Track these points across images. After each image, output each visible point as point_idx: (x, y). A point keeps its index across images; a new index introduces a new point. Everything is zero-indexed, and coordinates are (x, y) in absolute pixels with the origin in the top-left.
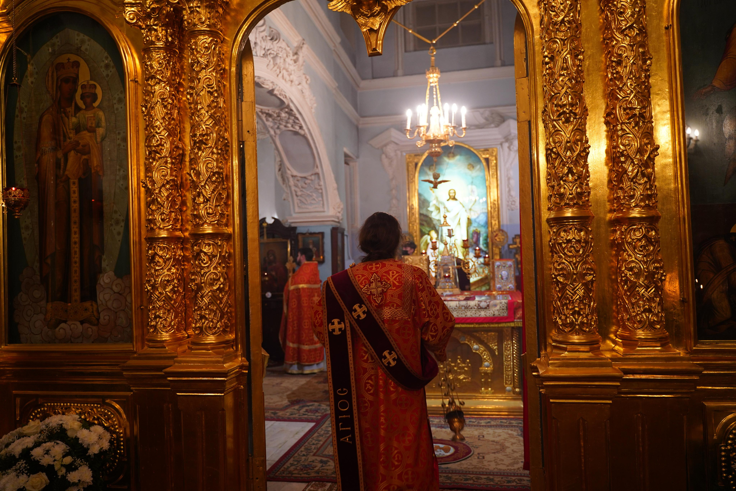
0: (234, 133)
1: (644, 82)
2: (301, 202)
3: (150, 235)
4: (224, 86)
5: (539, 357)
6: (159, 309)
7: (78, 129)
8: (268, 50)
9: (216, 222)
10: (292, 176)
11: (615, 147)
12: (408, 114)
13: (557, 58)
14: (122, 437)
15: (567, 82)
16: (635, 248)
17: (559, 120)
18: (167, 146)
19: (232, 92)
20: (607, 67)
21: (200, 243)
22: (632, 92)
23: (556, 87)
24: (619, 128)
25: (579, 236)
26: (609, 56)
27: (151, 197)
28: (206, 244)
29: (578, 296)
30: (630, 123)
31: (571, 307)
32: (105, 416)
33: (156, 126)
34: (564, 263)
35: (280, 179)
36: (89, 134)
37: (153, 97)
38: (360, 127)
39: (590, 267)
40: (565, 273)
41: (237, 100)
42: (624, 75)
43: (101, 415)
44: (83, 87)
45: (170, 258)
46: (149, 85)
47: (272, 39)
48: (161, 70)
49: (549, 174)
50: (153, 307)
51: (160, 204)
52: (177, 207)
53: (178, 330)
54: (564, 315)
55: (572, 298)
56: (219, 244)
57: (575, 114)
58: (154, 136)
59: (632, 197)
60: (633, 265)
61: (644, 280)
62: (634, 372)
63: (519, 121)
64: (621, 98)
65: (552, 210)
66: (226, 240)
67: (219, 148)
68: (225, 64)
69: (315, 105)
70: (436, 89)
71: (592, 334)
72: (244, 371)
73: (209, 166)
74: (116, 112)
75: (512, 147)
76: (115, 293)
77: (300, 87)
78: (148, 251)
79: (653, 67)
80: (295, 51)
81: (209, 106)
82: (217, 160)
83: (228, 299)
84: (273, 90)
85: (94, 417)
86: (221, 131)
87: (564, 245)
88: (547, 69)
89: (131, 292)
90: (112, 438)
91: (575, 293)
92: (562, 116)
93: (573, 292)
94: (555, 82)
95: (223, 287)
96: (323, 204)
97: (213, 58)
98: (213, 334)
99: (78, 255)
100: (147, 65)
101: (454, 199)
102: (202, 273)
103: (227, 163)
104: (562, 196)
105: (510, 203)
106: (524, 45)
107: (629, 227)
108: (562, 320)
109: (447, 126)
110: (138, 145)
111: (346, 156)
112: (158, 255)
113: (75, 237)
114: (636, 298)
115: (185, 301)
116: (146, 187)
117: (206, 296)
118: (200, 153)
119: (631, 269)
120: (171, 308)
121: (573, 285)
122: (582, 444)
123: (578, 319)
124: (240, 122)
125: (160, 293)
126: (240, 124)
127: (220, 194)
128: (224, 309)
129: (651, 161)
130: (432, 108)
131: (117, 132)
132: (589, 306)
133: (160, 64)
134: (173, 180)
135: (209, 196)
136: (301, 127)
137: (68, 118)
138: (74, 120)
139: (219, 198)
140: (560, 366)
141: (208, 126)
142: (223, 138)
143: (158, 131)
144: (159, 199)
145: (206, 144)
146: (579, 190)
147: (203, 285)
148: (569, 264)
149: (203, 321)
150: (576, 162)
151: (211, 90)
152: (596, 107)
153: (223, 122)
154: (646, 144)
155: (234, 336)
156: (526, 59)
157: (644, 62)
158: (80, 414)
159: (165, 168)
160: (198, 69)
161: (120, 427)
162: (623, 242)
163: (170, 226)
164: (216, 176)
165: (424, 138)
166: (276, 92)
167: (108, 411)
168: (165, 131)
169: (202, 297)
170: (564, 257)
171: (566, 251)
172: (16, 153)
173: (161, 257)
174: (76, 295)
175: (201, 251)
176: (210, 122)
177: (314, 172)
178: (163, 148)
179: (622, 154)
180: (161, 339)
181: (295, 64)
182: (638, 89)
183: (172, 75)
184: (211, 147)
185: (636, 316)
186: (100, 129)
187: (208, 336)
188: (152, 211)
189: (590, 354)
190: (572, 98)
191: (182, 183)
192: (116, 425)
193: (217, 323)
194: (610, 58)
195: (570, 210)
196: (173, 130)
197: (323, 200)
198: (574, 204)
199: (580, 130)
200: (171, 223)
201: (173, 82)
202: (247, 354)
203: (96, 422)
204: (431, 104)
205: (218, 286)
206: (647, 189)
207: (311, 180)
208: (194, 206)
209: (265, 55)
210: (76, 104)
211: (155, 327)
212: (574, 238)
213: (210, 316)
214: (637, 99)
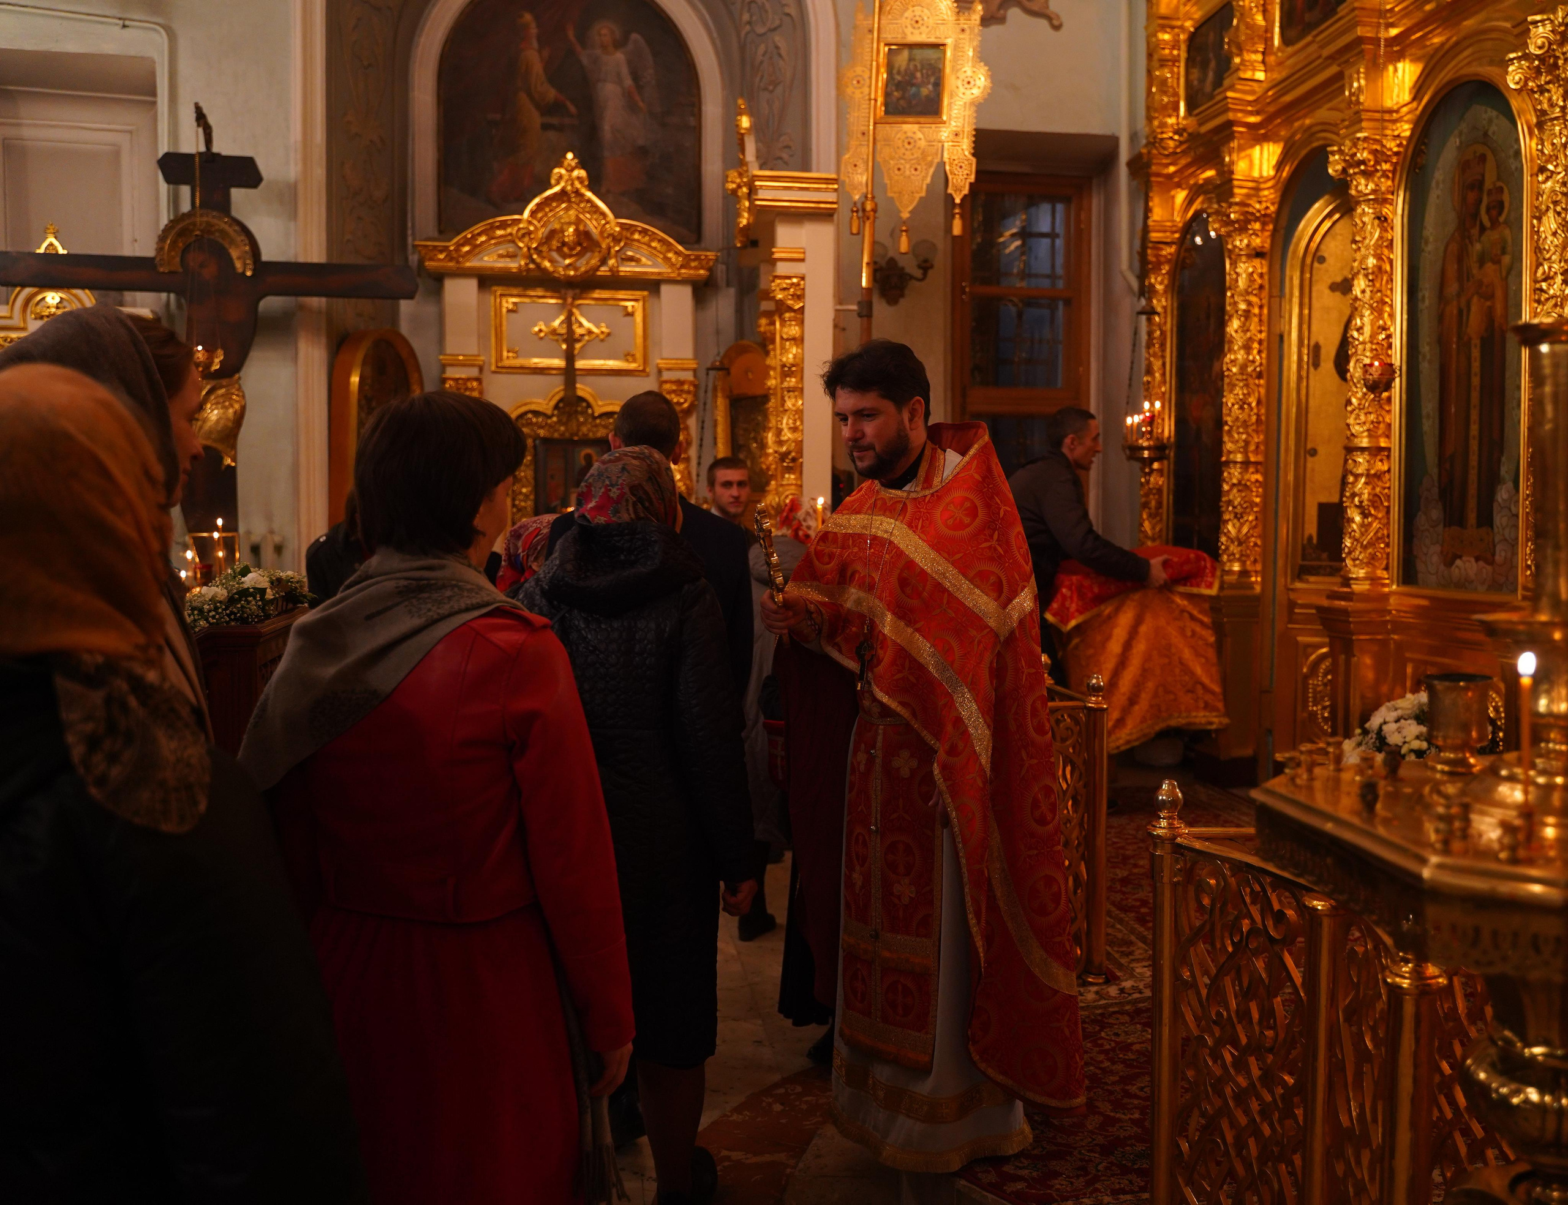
7: (1482, 261)
18: (1558, 278)
33: (1545, 248)
44: (1490, 192)
46: (1539, 182)
48: (1555, 155)
58: (1541, 264)
99: (1476, 457)
113: (1474, 429)
133: (1553, 144)
137: (1472, 245)
138: (1478, 247)
143: (1546, 256)
168: (1557, 255)
172: (1421, 306)
174: (1472, 517)
178: (1553, 282)
186: (1506, 256)
192: (1502, 720)
210: (1481, 222)
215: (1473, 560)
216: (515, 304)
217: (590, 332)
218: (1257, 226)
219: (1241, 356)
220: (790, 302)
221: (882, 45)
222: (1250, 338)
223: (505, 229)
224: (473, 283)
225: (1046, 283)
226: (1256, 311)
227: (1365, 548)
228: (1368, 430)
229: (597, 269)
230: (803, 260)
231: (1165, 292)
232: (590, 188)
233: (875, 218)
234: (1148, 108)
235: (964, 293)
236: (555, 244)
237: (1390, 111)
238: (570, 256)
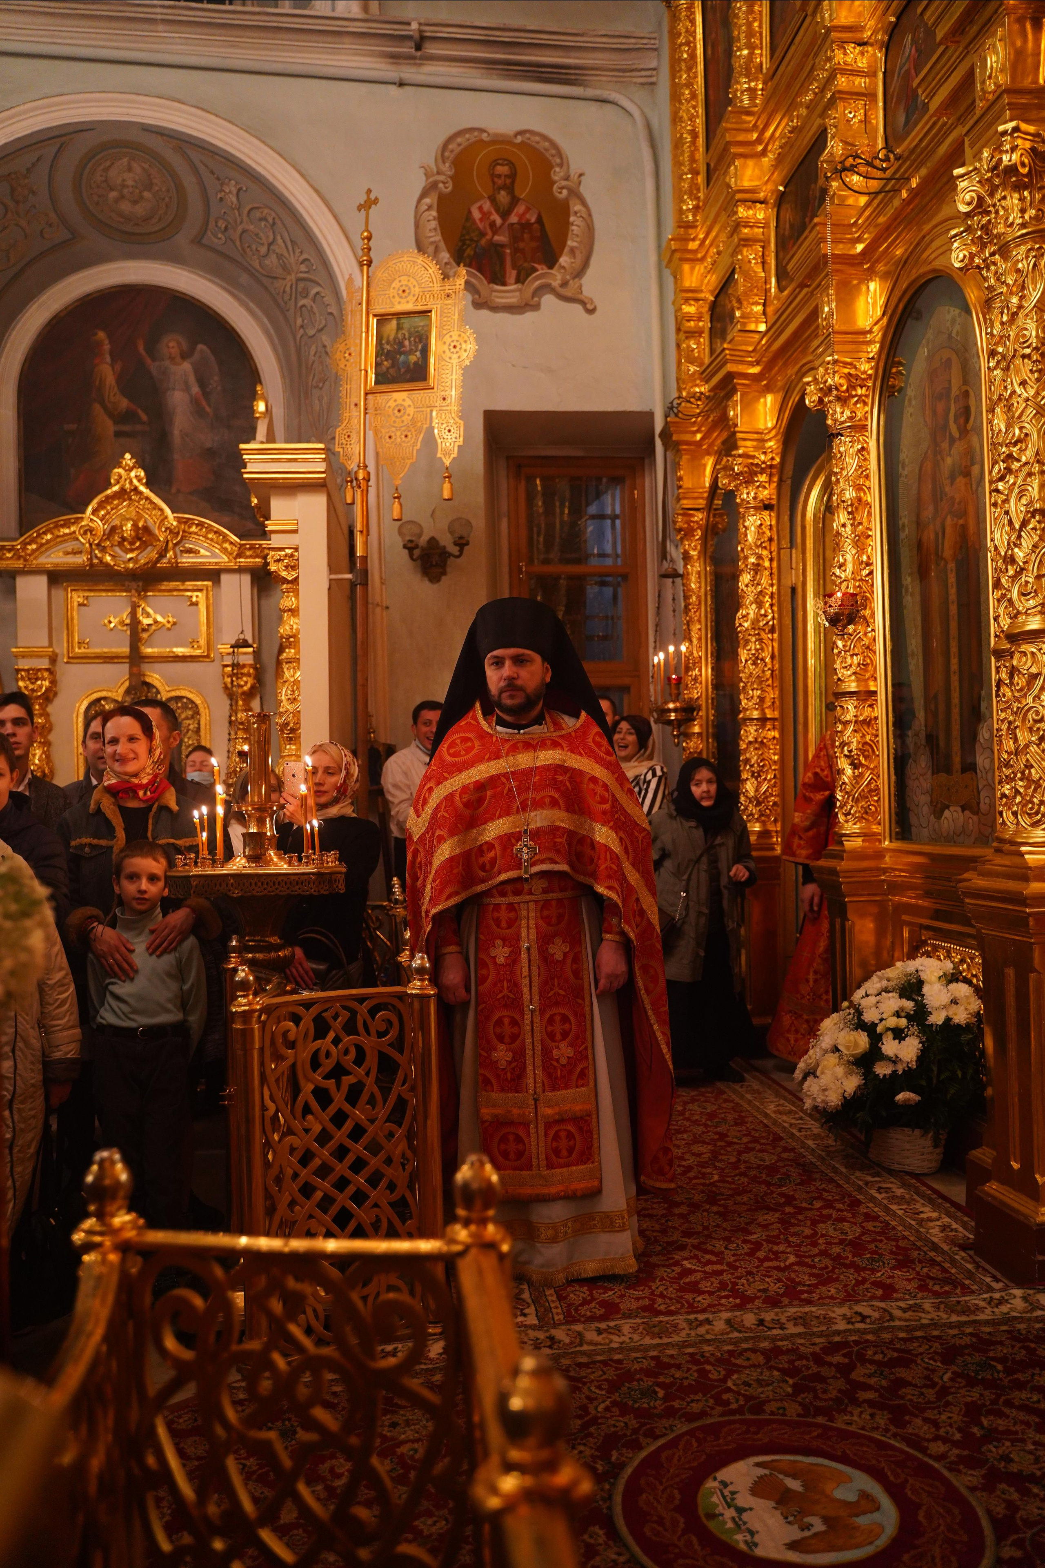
7: (953, 476)
44: (956, 399)
99: (958, 693)
112: (1017, 670)
113: (955, 664)
137: (943, 459)
138: (949, 461)
163: (1039, 608)
174: (957, 762)
186: (975, 466)
215: (959, 809)
216: (87, 598)
217: (156, 622)
218: (763, 478)
219: (752, 610)
220: (284, 574)
221: (371, 316)
222: (761, 592)
223: (69, 527)
224: (43, 580)
225: (609, 562)
226: (767, 564)
227: (857, 801)
228: (854, 673)
229: (158, 561)
230: (295, 532)
231: (699, 558)
232: (148, 485)
233: (368, 486)
234: (678, 380)
235: (521, 572)
236: (117, 538)
237: (864, 333)
238: (132, 551)
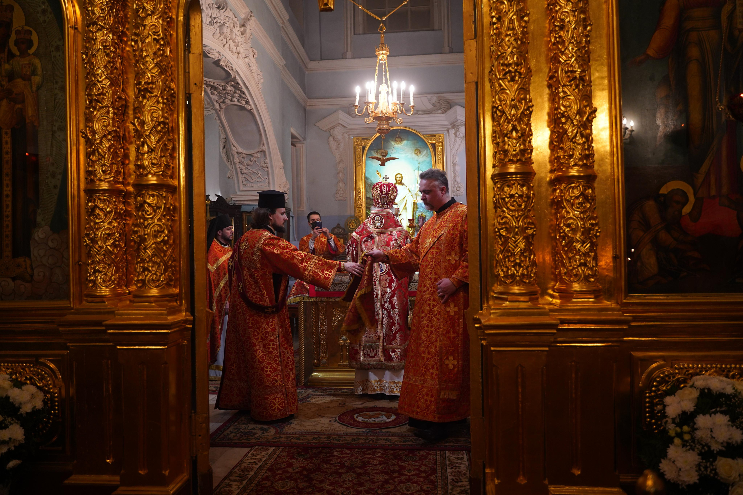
0: (180, 84)
1: (584, 47)
2: (247, 180)
3: (89, 187)
4: (171, 35)
5: (482, 309)
6: (99, 263)
7: (11, 76)
8: (215, 18)
9: (161, 173)
10: (237, 153)
11: (556, 109)
12: (357, 90)
13: (504, 19)
14: (57, 397)
15: (513, 42)
16: (573, 205)
17: (505, 79)
18: (109, 95)
19: (179, 42)
20: (551, 32)
21: (144, 194)
22: (573, 56)
23: (502, 47)
24: (560, 90)
25: (522, 191)
26: (552, 21)
27: (91, 147)
28: (151, 195)
29: (519, 249)
30: (571, 86)
31: (512, 259)
32: (38, 376)
33: (98, 75)
34: (507, 217)
35: (224, 156)
36: (24, 82)
37: (95, 44)
38: (307, 108)
39: (531, 221)
40: (508, 227)
41: (185, 51)
42: (566, 39)
43: (34, 375)
45: (111, 211)
46: (91, 31)
47: (218, 8)
48: (103, 16)
49: (494, 132)
50: (93, 261)
51: (101, 155)
52: (119, 159)
53: (119, 285)
54: (506, 267)
55: (513, 250)
56: (164, 195)
57: (520, 74)
58: (95, 84)
59: (571, 156)
60: (571, 221)
61: (581, 236)
62: (569, 322)
63: (467, 82)
64: (563, 61)
65: (497, 166)
66: (171, 192)
67: (165, 97)
68: (172, 13)
69: (262, 80)
70: (385, 67)
71: (532, 285)
72: (189, 326)
73: (155, 115)
74: (53, 60)
75: (458, 133)
76: (51, 248)
77: (247, 60)
78: (87, 203)
79: (593, 34)
80: (242, 23)
81: (155, 54)
82: (163, 109)
83: (173, 252)
84: (219, 61)
85: (26, 377)
86: (167, 80)
87: (507, 200)
88: (494, 29)
89: (68, 247)
90: (45, 398)
91: (517, 245)
92: (508, 75)
93: (514, 245)
94: (501, 42)
95: (168, 240)
96: (269, 183)
97: (160, 5)
98: (156, 287)
99: (10, 209)
100: (88, 11)
101: (401, 183)
102: (146, 224)
103: (172, 115)
104: (506, 152)
105: (455, 188)
106: (472, 7)
107: (567, 186)
108: (504, 272)
109: (396, 104)
110: (77, 95)
111: (293, 137)
112: (99, 208)
113: (7, 190)
114: (573, 253)
115: (127, 257)
116: (86, 137)
117: (149, 248)
118: (145, 101)
119: (569, 226)
120: (112, 263)
121: (515, 238)
122: (520, 390)
123: (519, 271)
124: (187, 74)
125: (99, 247)
126: (187, 76)
127: (165, 145)
128: (168, 262)
129: (589, 123)
130: (381, 86)
131: (55, 81)
132: (530, 258)
133: (102, 10)
134: (115, 131)
135: (154, 146)
136: (247, 102)
138: (7, 66)
139: (164, 149)
140: (502, 315)
141: (153, 75)
142: (170, 88)
143: (100, 80)
144: (100, 150)
145: (151, 93)
146: (522, 147)
147: (146, 236)
148: (511, 218)
149: (146, 273)
150: (520, 120)
151: (158, 38)
152: (539, 70)
153: (170, 71)
154: (586, 107)
155: (178, 290)
156: (475, 22)
157: (585, 28)
158: (11, 374)
159: (107, 118)
160: (143, 15)
161: (54, 387)
162: (562, 200)
163: (112, 179)
164: (162, 126)
165: (372, 115)
166: (221, 63)
167: (42, 371)
168: (107, 80)
169: (145, 249)
170: (507, 211)
171: (509, 205)
173: (101, 210)
174: (8, 251)
175: (145, 202)
176: (156, 70)
177: (260, 150)
178: (105, 97)
179: (563, 115)
180: (101, 294)
181: (242, 36)
182: (579, 53)
183: (114, 22)
184: (156, 96)
185: (572, 270)
186: (36, 77)
187: (151, 289)
188: (93, 162)
189: (529, 303)
190: (517, 58)
191: (124, 135)
192: (51, 384)
193: (160, 276)
194: (554, 22)
195: (514, 166)
196: (115, 80)
197: (269, 179)
198: (518, 161)
199: (524, 89)
200: (112, 175)
201: (116, 30)
202: (191, 309)
203: (28, 382)
204: (380, 82)
205: (162, 239)
206: (585, 149)
207: (257, 158)
208: (137, 156)
209: (211, 23)
210: (10, 51)
211: (94, 282)
212: (517, 193)
213: (154, 269)
214: (577, 63)
